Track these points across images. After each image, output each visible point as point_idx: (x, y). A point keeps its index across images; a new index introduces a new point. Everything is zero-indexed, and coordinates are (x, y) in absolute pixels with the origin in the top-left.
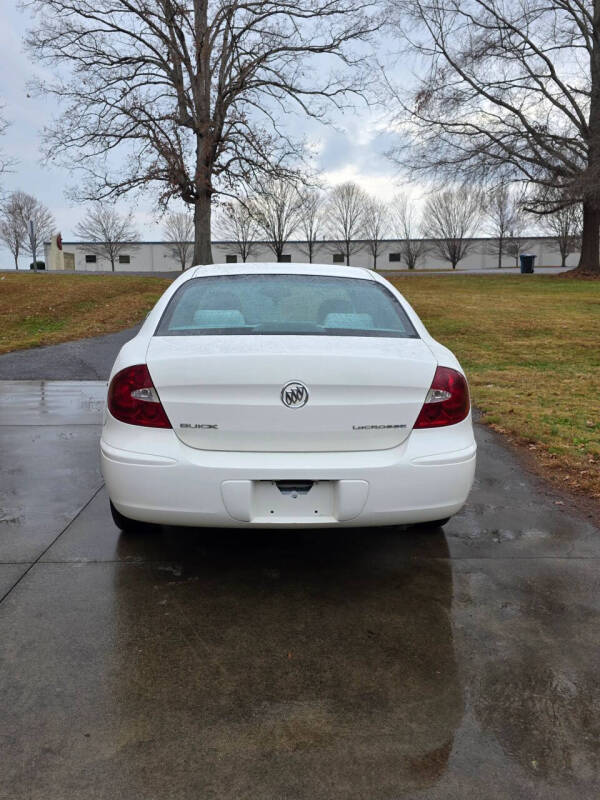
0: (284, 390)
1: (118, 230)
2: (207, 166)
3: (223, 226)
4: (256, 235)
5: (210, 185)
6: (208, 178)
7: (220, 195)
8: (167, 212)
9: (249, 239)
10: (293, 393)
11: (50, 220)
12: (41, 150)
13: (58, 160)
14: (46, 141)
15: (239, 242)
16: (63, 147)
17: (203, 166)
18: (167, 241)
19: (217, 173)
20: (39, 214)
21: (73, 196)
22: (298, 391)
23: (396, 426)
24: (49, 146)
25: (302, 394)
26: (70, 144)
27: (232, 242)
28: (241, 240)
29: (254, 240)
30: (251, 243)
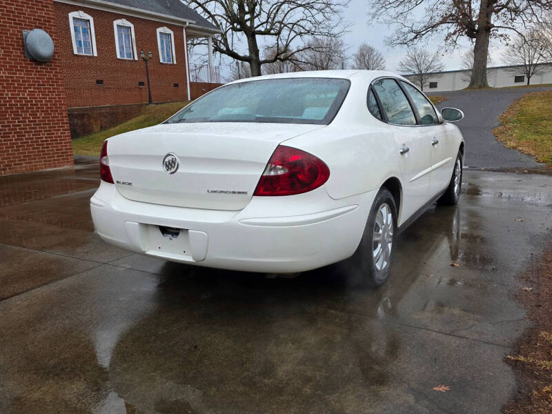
0: (164, 159)
1: (428, 64)
2: (488, 7)
3: (512, 53)
4: (541, 58)
5: (488, 22)
6: (488, 16)
7: (499, 29)
8: (456, 46)
9: (534, 62)
10: (169, 162)
11: (382, 61)
12: (369, 14)
13: (381, 19)
14: (373, 7)
15: (525, 65)
16: (384, 9)
17: (485, 8)
18: (465, 68)
19: (497, 12)
20: (375, 58)
21: (391, 43)
22: (172, 161)
23: (239, 193)
24: (374, 10)
25: (175, 164)
26: (389, 6)
27: (519, 66)
28: (527, 63)
29: (539, 62)
30: (536, 65)
